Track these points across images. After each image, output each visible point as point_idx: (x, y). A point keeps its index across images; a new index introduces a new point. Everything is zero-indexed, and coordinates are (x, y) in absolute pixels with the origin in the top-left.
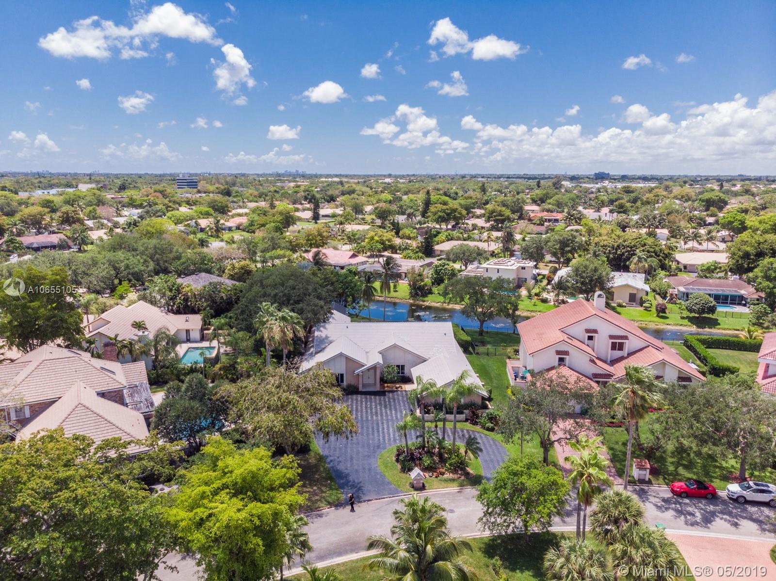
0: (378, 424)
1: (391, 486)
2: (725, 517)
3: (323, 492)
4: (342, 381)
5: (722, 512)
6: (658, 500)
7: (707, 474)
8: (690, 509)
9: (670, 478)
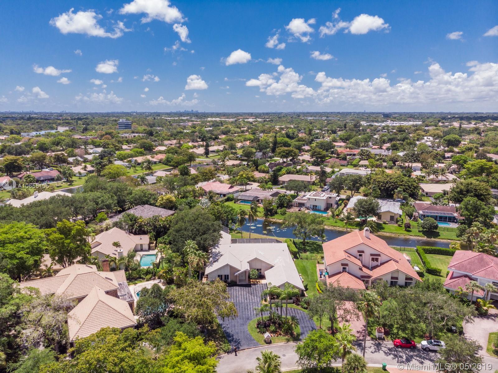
0: (247, 305)
1: (255, 342)
2: (418, 358)
3: (221, 345)
4: (228, 279)
5: (417, 356)
6: (386, 349)
7: (413, 334)
8: (401, 354)
9: (394, 337)
